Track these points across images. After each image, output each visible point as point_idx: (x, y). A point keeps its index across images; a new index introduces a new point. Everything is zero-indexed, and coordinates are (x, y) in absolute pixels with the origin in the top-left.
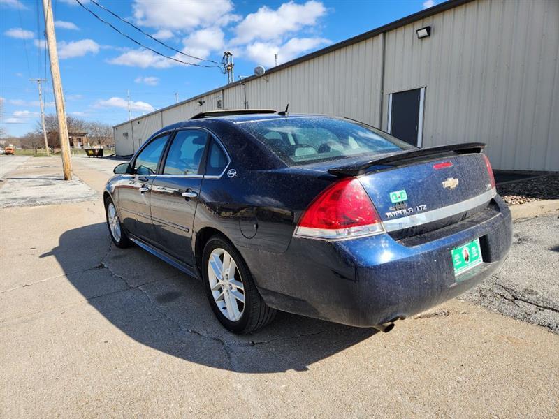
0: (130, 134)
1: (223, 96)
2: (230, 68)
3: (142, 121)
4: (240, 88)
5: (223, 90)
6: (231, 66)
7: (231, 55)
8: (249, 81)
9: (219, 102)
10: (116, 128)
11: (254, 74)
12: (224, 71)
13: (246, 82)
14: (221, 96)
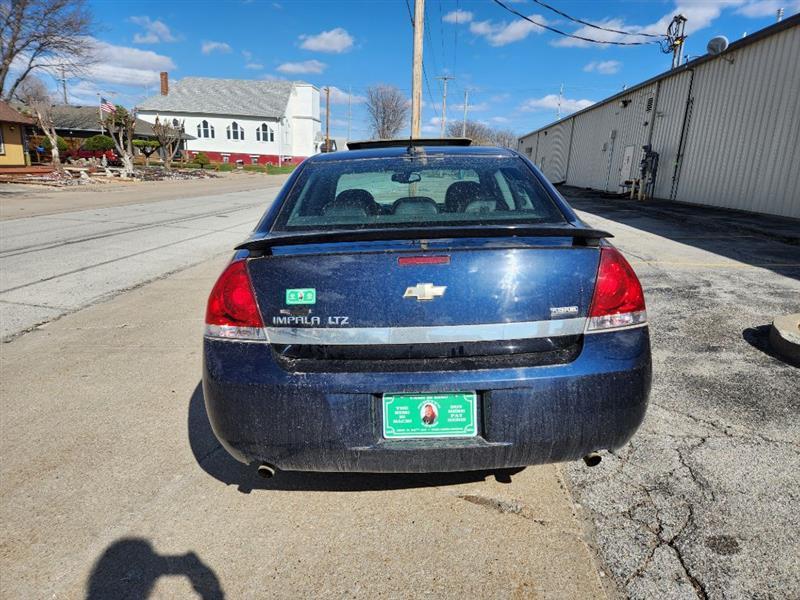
0: (534, 150)
1: (658, 91)
2: (678, 42)
3: (549, 131)
4: (686, 77)
5: (659, 80)
6: (682, 38)
7: (685, 20)
8: (701, 63)
9: (650, 101)
10: (521, 140)
11: (707, 52)
12: (666, 48)
13: (696, 65)
14: (654, 91)
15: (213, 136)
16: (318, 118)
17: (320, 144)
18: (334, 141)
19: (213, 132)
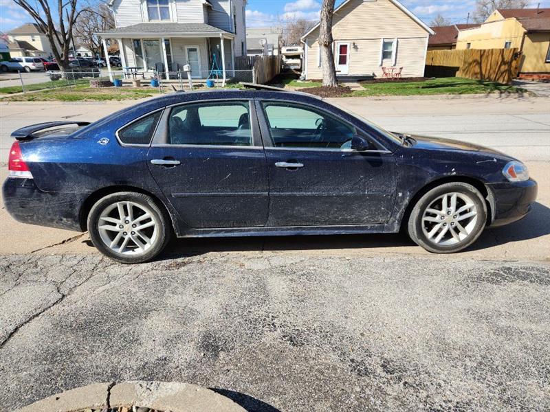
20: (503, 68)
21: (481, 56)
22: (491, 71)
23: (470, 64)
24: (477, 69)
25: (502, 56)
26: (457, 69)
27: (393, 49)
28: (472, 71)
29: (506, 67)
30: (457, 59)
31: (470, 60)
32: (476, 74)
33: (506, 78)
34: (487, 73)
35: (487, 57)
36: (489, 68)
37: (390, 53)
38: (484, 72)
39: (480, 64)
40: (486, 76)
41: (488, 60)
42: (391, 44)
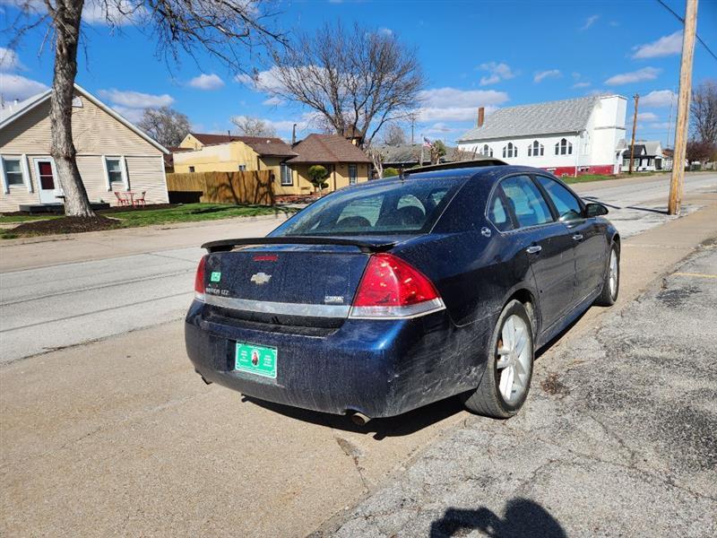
15: (516, 156)
16: (623, 125)
17: (623, 150)
18: (644, 146)
19: (516, 151)
20: (262, 190)
21: (230, 180)
22: (248, 194)
23: (218, 188)
24: (229, 194)
25: (257, 178)
26: (201, 194)
27: (122, 168)
28: (222, 195)
29: (266, 189)
30: (197, 183)
31: (217, 184)
32: (228, 198)
33: (269, 200)
34: (243, 195)
35: (238, 180)
36: (243, 190)
37: (119, 175)
38: (238, 196)
39: (231, 188)
40: (243, 200)
41: (240, 184)
42: (117, 163)
